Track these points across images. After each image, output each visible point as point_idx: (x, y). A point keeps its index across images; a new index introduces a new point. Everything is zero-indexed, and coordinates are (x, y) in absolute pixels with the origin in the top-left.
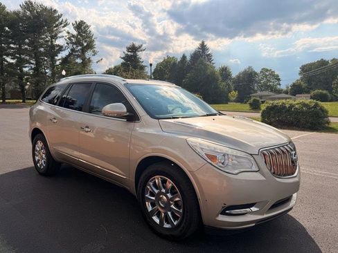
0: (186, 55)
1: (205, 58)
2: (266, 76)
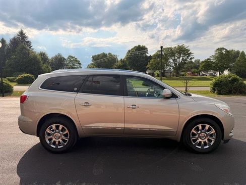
0: (5, 39)
1: (25, 44)
2: (71, 61)
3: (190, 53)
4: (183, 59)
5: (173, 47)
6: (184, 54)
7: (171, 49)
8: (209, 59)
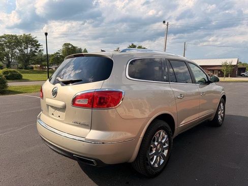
3: (39, 45)
4: (31, 50)
5: (17, 35)
6: (32, 45)
7: (16, 37)
8: (57, 53)
